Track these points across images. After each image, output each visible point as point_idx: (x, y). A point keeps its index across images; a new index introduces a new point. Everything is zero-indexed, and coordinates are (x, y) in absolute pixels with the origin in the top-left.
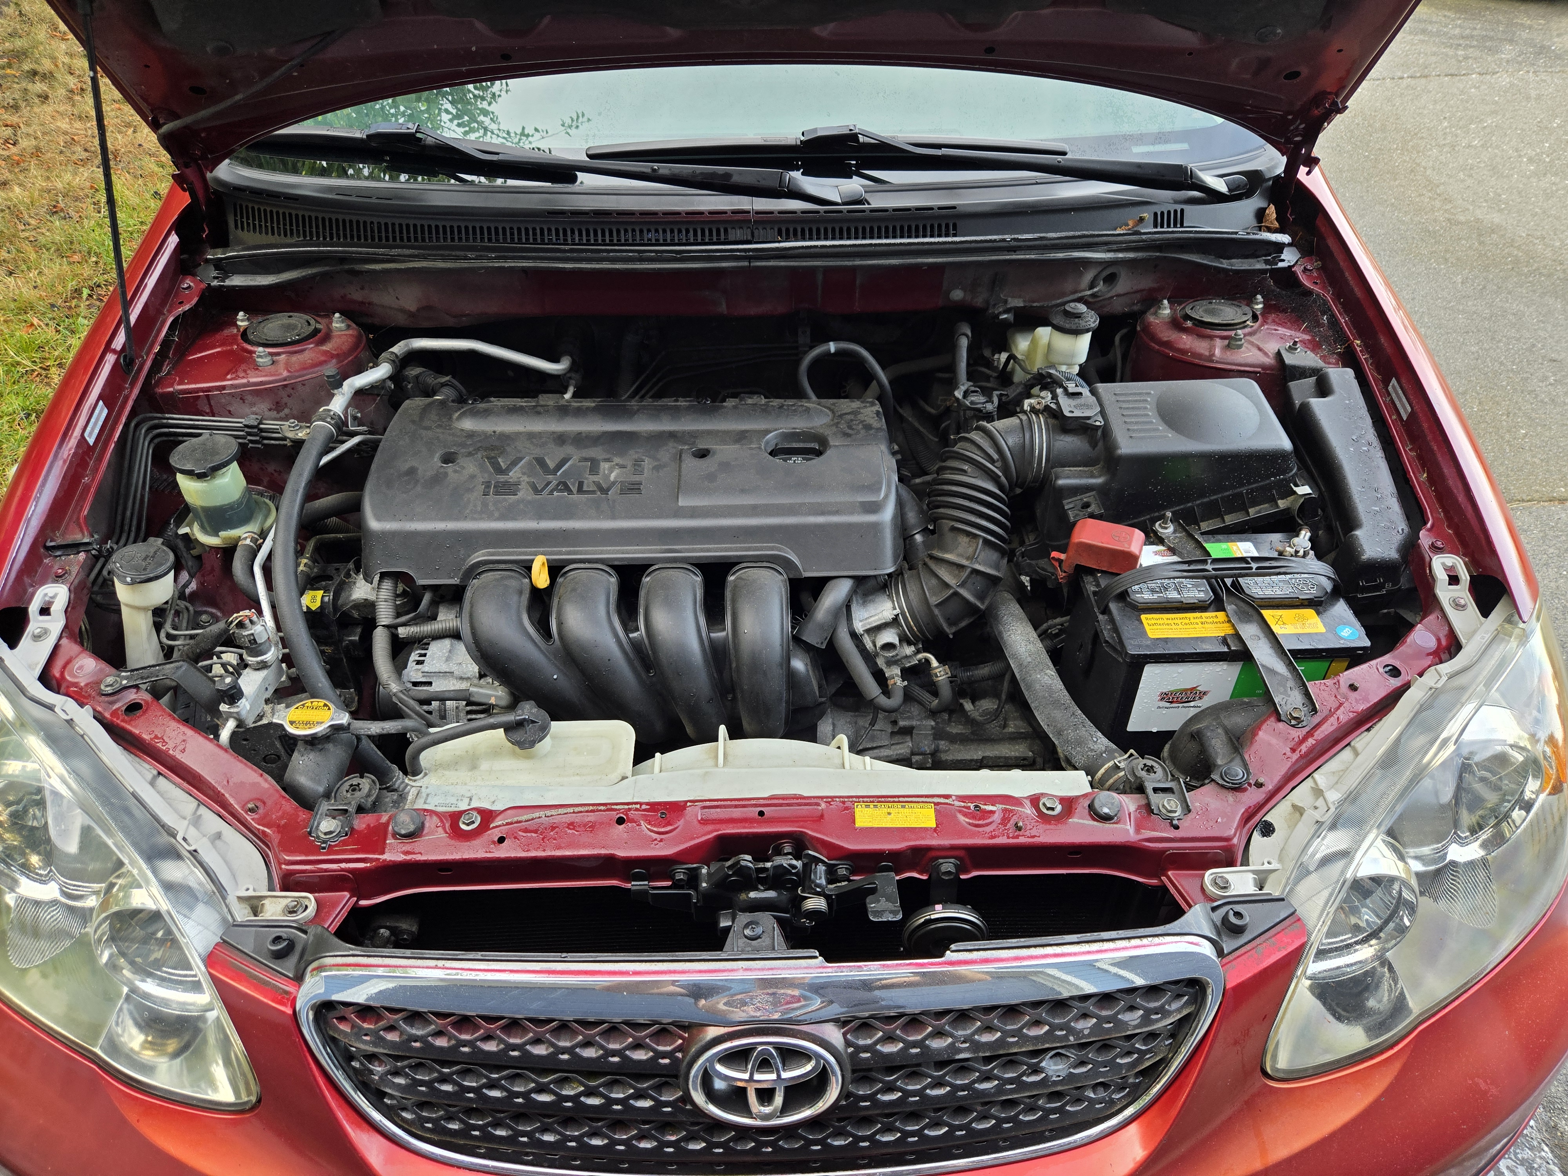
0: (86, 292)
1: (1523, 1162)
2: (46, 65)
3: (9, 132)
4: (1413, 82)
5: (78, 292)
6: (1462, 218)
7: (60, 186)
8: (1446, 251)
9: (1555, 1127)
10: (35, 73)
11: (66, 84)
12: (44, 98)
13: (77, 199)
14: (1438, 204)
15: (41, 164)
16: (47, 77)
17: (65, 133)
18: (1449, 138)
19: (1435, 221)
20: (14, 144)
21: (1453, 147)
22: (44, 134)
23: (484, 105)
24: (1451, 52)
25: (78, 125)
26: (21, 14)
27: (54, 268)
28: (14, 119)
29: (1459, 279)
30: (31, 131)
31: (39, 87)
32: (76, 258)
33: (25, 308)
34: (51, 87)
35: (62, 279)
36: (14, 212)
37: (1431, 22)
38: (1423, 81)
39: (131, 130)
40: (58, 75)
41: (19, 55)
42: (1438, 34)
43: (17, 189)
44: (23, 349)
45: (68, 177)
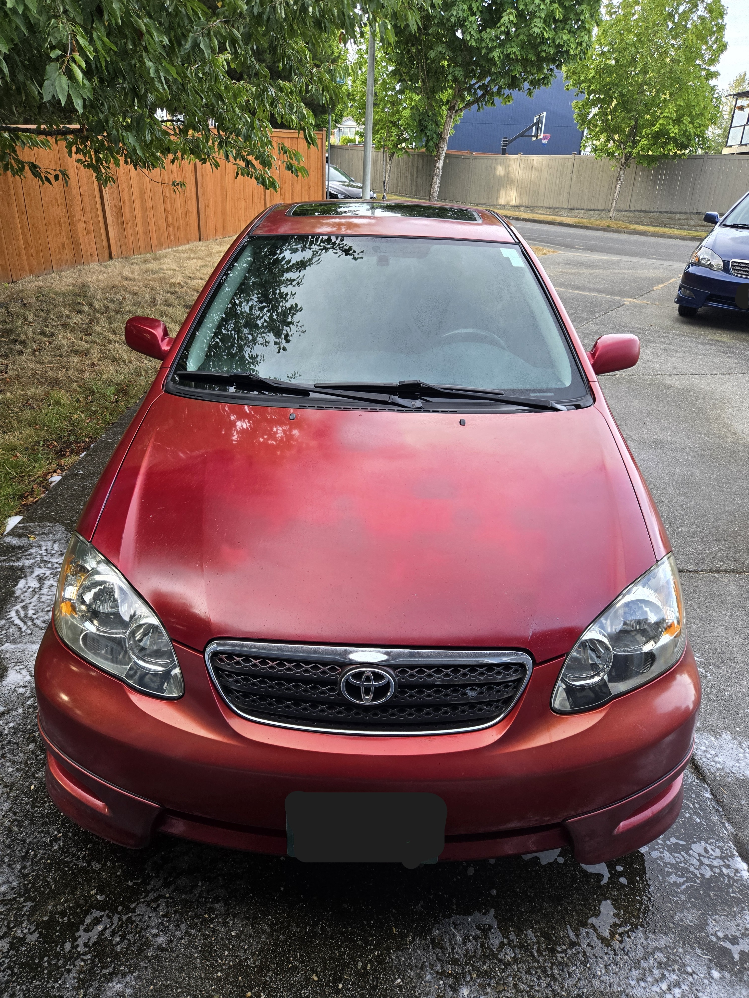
0: (42, 443)
1: (718, 847)
2: (23, 337)
3: (3, 367)
4: (722, 376)
5: (38, 443)
6: (741, 442)
7: (29, 393)
8: (730, 457)
9: (737, 835)
10: (16, 341)
11: (32, 347)
12: (21, 353)
13: (37, 400)
14: (729, 435)
15: (20, 383)
16: (23, 343)
17: (32, 369)
18: (738, 404)
19: (726, 442)
20: (6, 373)
21: (740, 408)
22: (21, 369)
23: (252, 367)
24: (744, 363)
25: (38, 366)
26: (8, 312)
27: (27, 432)
28: (6, 361)
29: (735, 470)
30: (15, 367)
31: (19, 347)
32: (38, 427)
33: (13, 448)
34: (25, 347)
35: (31, 436)
36: (6, 404)
37: (735, 348)
38: (728, 376)
39: (64, 370)
40: (28, 342)
41: (8, 332)
42: (739, 354)
43: (8, 394)
44: (12, 467)
45: (33, 390)
